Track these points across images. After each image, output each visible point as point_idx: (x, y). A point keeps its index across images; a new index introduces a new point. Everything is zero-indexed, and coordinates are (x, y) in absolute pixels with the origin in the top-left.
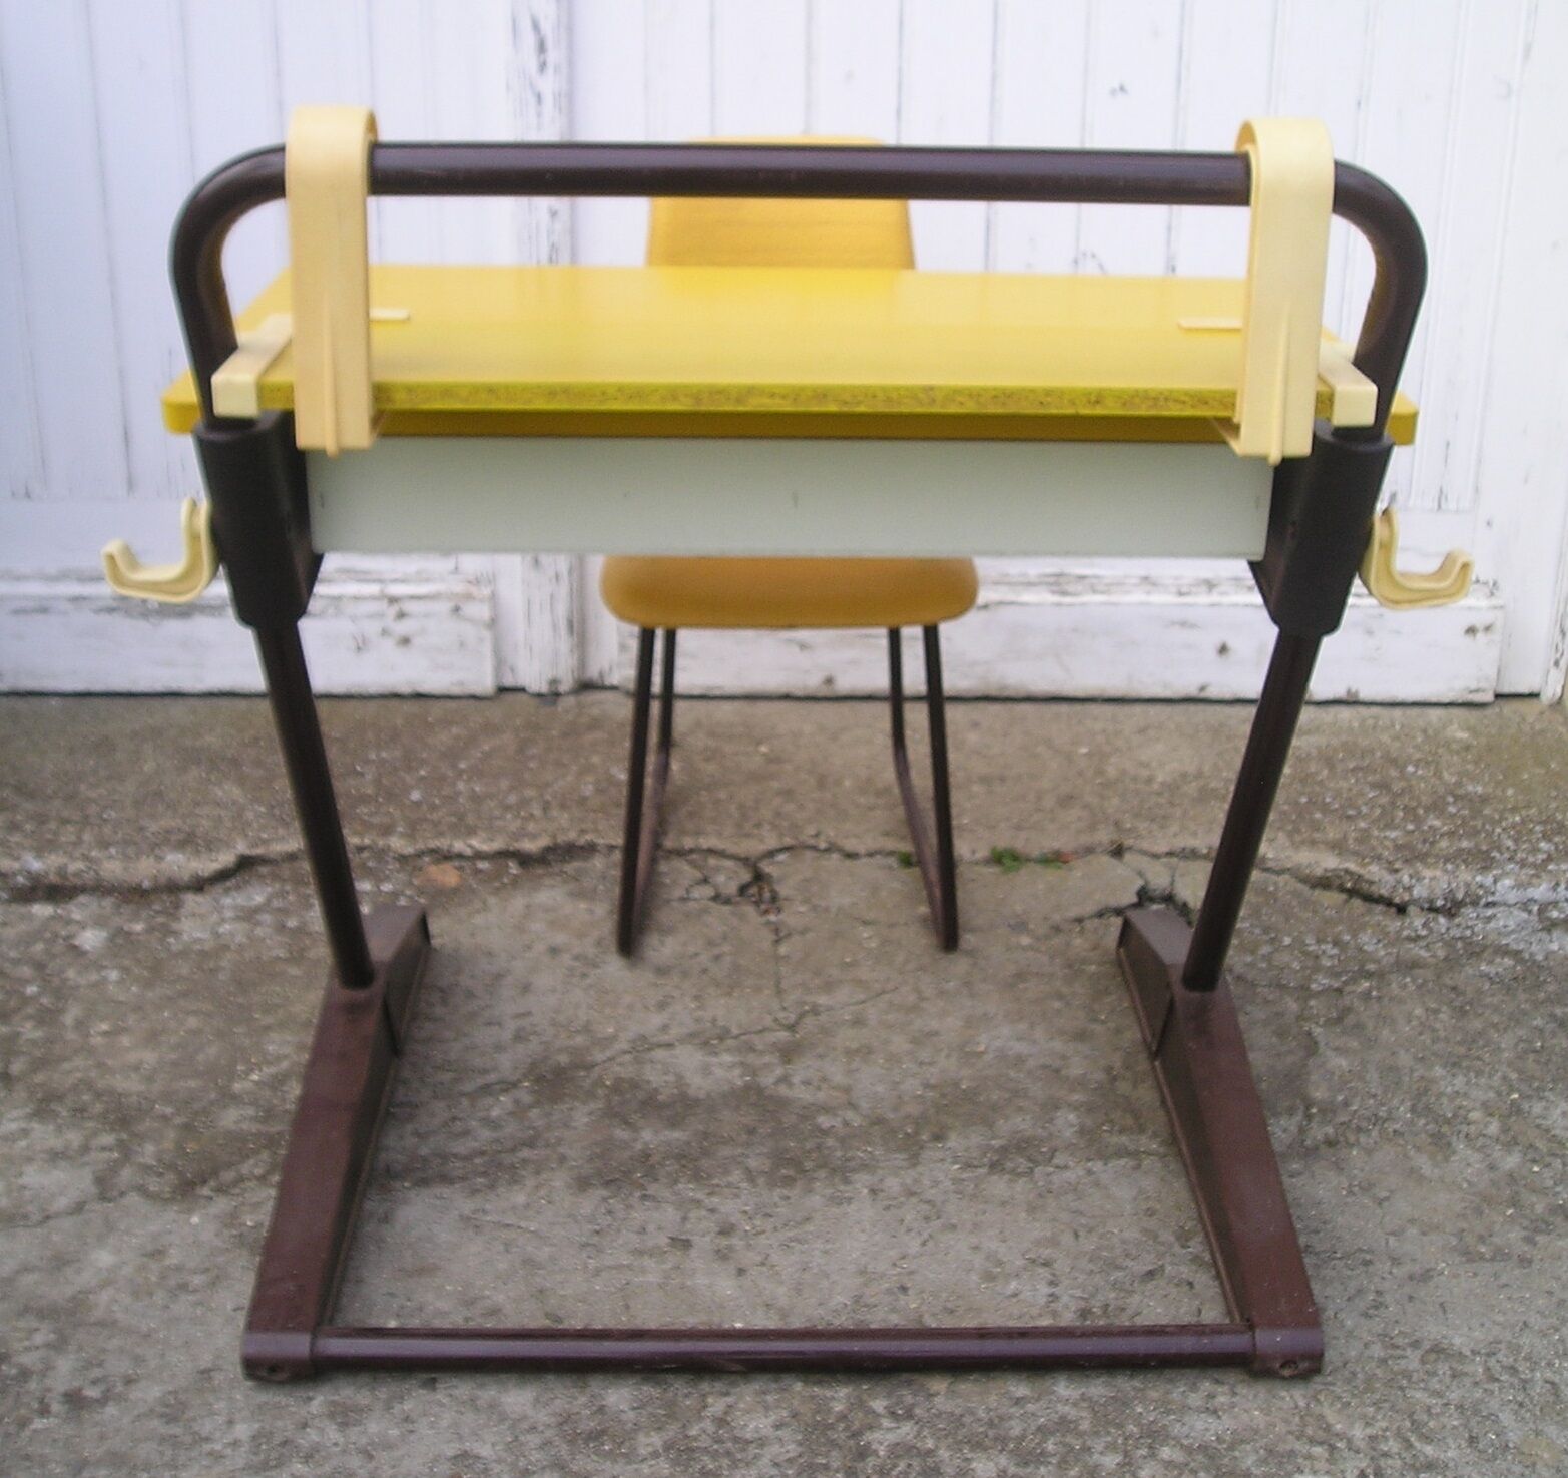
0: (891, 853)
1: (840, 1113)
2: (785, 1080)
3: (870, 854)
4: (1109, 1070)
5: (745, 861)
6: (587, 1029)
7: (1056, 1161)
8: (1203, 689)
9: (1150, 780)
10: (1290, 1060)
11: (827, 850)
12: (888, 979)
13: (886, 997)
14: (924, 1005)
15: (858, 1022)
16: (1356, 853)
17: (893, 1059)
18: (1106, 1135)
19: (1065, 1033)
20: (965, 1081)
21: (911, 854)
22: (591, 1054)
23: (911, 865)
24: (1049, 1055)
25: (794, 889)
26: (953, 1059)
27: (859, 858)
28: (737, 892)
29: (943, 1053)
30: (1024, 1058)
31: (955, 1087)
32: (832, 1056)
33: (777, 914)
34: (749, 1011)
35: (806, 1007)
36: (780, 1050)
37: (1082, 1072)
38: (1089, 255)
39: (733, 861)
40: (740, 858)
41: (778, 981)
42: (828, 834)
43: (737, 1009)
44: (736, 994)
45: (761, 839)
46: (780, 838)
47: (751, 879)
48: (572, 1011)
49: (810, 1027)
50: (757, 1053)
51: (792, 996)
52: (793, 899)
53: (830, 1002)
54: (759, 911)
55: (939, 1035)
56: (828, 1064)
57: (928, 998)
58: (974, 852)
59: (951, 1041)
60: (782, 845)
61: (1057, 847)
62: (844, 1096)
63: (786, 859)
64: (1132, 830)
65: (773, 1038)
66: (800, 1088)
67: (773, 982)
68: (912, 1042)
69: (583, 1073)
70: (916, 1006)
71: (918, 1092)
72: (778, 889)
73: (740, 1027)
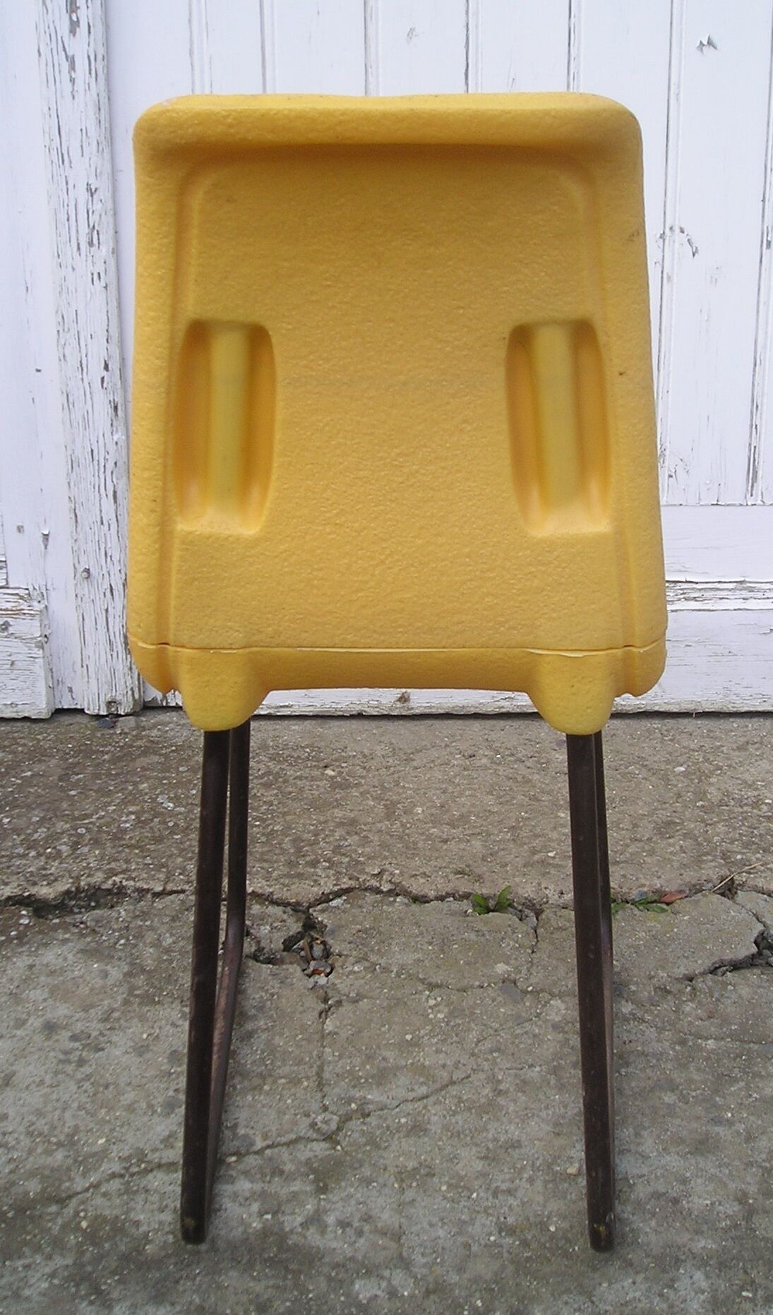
0: (466, 896)
1: (386, 1273)
2: (315, 1219)
3: (441, 898)
4: (742, 1199)
5: (296, 908)
6: (70, 1142)
9: (756, 804)
11: (393, 893)
12: (457, 1065)
13: (454, 1090)
14: (501, 1101)
15: (417, 1129)
17: (460, 1186)
18: (747, 1306)
19: (682, 1141)
20: (555, 1219)
21: (489, 897)
22: (70, 1179)
23: (488, 911)
24: (663, 1176)
25: (349, 943)
26: (539, 1184)
27: (428, 902)
28: (282, 947)
29: (526, 1175)
30: (631, 1181)
31: (541, 1230)
32: (381, 1180)
33: (327, 975)
34: (281, 1113)
35: (353, 1105)
36: (314, 1171)
37: (708, 1202)
38: (677, 230)
39: (281, 908)
40: (289, 904)
41: (321, 1068)
42: (392, 874)
43: (265, 1110)
44: (266, 1088)
45: (315, 881)
46: (338, 879)
47: (300, 930)
48: (57, 1112)
49: (356, 1135)
50: (284, 1177)
51: (337, 1090)
52: (347, 956)
53: (383, 1098)
54: (306, 972)
55: (520, 1146)
56: (374, 1193)
57: (507, 1092)
58: (562, 893)
59: (536, 1156)
60: (339, 887)
61: (659, 885)
62: (393, 1245)
63: (343, 904)
64: (744, 863)
65: (307, 1152)
66: (336, 1232)
67: (315, 1069)
68: (485, 1158)
69: (54, 1208)
70: (491, 1103)
71: (492, 1238)
72: (331, 942)
73: (265, 1137)
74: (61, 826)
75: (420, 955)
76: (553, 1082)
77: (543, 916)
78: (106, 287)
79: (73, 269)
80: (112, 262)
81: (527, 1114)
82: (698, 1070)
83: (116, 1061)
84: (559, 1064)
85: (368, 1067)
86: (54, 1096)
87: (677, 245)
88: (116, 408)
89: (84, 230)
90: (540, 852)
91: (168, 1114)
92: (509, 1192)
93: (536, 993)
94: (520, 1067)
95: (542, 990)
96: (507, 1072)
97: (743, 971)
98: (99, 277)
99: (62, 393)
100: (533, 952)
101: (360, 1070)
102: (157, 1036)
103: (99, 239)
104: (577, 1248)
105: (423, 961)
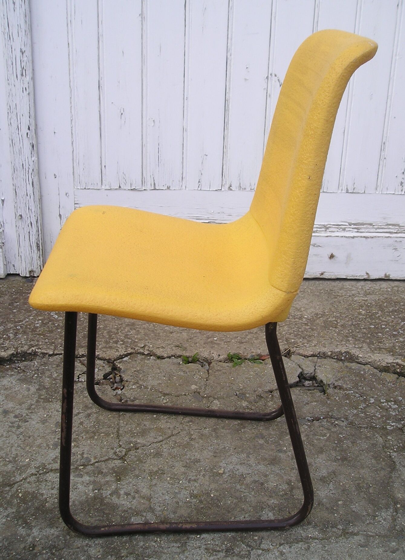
0: (180, 356)
1: (145, 514)
2: (116, 492)
3: (169, 357)
4: (289, 483)
5: (109, 361)
6: (14, 461)
7: (262, 546)
8: (322, 274)
9: (301, 318)
10: (383, 473)
11: (149, 355)
12: (174, 428)
13: (173, 438)
14: (193, 443)
15: (158, 454)
16: (400, 355)
17: (175, 478)
19: (266, 459)
20: (213, 492)
21: (189, 357)
22: (14, 476)
23: (189, 362)
24: (257, 474)
25: (131, 376)
26: (207, 477)
27: (164, 359)
28: (103, 377)
29: (202, 474)
30: (244, 476)
31: (208, 496)
32: (142, 476)
33: (121, 390)
34: (102, 448)
35: (132, 445)
36: (115, 472)
37: (276, 484)
38: (273, 75)
39: (103, 361)
40: (106, 359)
41: (118, 429)
42: (149, 347)
43: (95, 446)
44: (96, 437)
45: (117, 350)
46: (126, 349)
47: (110, 370)
48: (9, 448)
49: (133, 457)
50: (103, 474)
51: (125, 438)
52: (130, 382)
53: (144, 442)
54: (112, 388)
55: (200, 462)
56: (140, 481)
57: (195, 439)
58: (219, 356)
59: (206, 465)
60: (127, 352)
61: (259, 352)
62: (147, 502)
63: (128, 360)
64: (295, 343)
65: (112, 465)
66: (124, 497)
67: (116, 429)
68: (185, 466)
69: (8, 488)
70: (188, 443)
71: (188, 500)
72: (123, 376)
73: (95, 458)
74: (10, 325)
75: (160, 382)
76: (214, 435)
77: (211, 365)
78: (29, 94)
79: (15, 86)
80: (31, 83)
81: (203, 448)
82: (273, 430)
83: (33, 427)
84: (217, 427)
85: (138, 429)
86: (8, 441)
87: (273, 82)
88: (33, 146)
89: (19, 69)
90: (211, 338)
91: (55, 449)
92: (195, 480)
93: (208, 397)
94: (200, 428)
95: (210, 396)
96: (195, 431)
97: (293, 388)
98: (26, 90)
99: (10, 139)
100: (207, 380)
101: (134, 430)
102: (51, 416)
103: (25, 73)
104: (222, 503)
105: (161, 384)
